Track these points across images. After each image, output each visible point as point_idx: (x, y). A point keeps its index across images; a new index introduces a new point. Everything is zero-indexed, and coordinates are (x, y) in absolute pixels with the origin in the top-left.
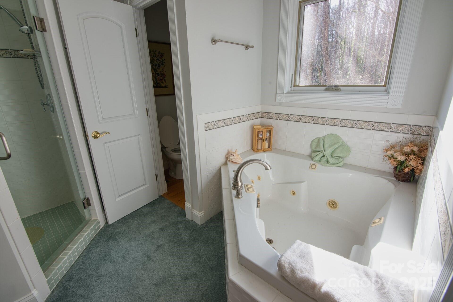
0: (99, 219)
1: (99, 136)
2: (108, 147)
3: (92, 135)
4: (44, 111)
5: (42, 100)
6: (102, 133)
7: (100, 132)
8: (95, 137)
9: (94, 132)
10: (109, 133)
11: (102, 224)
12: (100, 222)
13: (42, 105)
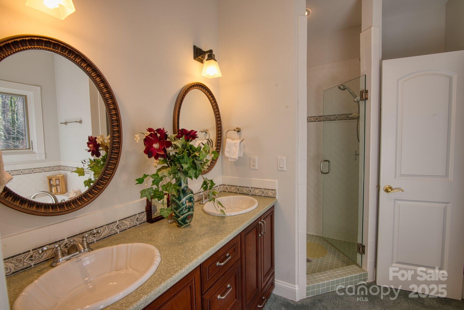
0: (368, 272)
1: (390, 190)
2: (399, 205)
3: (384, 188)
4: (355, 160)
5: (356, 151)
6: (395, 189)
7: (393, 188)
8: (387, 191)
9: (388, 186)
10: (402, 191)
11: (370, 280)
12: (368, 276)
13: (355, 155)
